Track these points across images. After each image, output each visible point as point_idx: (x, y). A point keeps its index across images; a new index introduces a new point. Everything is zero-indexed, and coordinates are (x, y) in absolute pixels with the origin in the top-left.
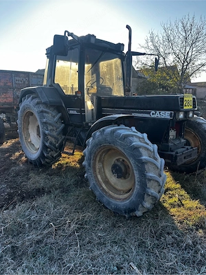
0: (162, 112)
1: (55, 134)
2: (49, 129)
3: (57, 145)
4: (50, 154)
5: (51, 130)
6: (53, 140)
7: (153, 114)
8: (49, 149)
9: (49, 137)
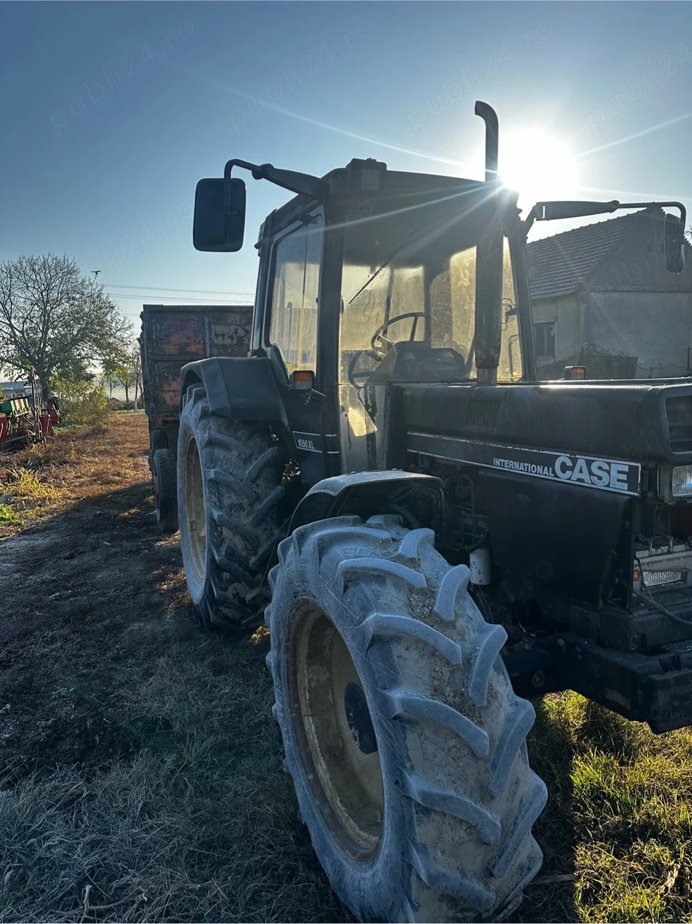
0: (599, 462)
1: (245, 520)
2: (226, 502)
3: (253, 560)
4: (231, 591)
5: (232, 506)
6: (239, 543)
7: (564, 468)
8: (226, 575)
9: (226, 532)
